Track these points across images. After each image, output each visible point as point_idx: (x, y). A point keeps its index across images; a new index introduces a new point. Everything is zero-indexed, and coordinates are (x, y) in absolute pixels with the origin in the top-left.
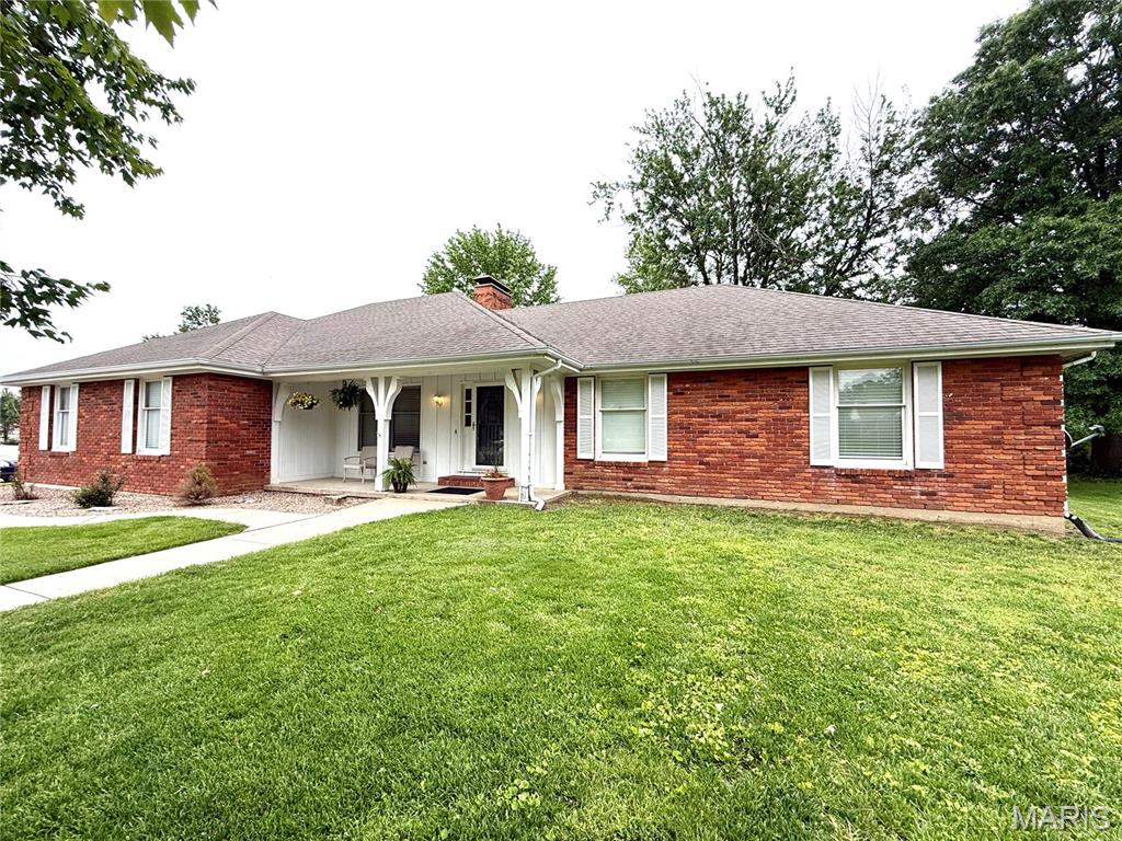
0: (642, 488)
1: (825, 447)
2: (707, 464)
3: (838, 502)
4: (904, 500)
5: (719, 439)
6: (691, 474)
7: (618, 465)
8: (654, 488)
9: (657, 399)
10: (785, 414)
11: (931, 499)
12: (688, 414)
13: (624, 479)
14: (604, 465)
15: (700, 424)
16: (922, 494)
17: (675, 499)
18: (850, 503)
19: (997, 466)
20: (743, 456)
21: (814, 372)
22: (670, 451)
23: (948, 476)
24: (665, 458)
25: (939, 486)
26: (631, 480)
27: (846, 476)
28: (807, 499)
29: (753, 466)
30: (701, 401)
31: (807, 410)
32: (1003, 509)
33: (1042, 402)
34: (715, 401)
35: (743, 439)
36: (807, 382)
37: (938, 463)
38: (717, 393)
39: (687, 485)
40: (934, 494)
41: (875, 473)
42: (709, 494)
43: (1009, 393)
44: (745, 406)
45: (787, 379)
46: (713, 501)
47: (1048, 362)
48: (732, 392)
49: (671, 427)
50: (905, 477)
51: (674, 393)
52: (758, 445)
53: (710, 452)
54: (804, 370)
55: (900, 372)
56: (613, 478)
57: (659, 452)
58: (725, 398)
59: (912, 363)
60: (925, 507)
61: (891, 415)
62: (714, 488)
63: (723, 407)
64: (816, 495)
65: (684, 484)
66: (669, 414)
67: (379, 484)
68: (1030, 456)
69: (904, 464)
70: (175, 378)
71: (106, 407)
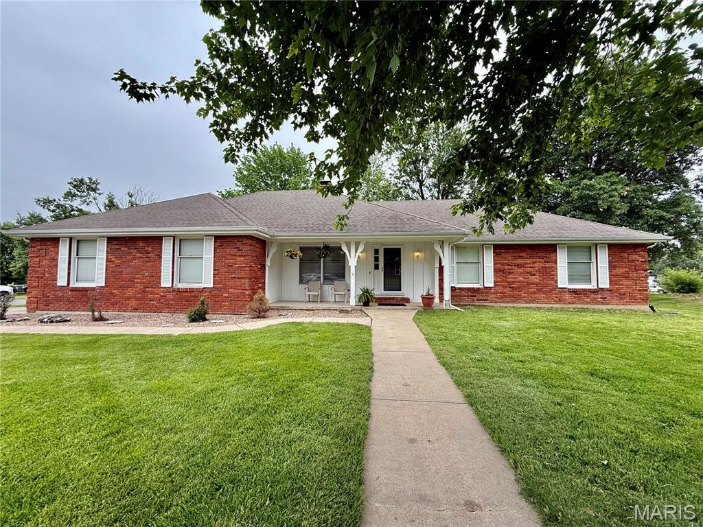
0: (480, 300)
1: (563, 281)
2: (512, 288)
3: (569, 303)
4: (594, 301)
5: (518, 276)
6: (505, 293)
7: (469, 289)
8: (487, 300)
9: (489, 258)
10: (547, 265)
11: (604, 301)
12: (503, 264)
13: (471, 296)
14: (460, 289)
15: (509, 269)
16: (601, 298)
17: (497, 305)
18: (573, 303)
19: (627, 286)
20: (528, 284)
21: (559, 247)
22: (495, 282)
23: (610, 290)
24: (492, 285)
25: (607, 295)
26: (475, 296)
27: (573, 292)
28: (557, 302)
29: (533, 288)
30: (509, 259)
31: (556, 263)
32: (629, 303)
33: (641, 261)
34: (515, 259)
35: (529, 276)
36: (556, 251)
37: (607, 286)
38: (518, 254)
39: (503, 298)
40: (605, 298)
41: (584, 290)
42: (513, 302)
43: (631, 258)
44: (529, 261)
45: (547, 250)
46: (515, 305)
47: (643, 246)
48: (524, 255)
49: (495, 270)
50: (595, 292)
51: (496, 254)
52: (535, 279)
53: (514, 282)
54: (555, 246)
55: (590, 248)
56: (465, 296)
57: (490, 283)
58: (521, 257)
59: (596, 245)
60: (602, 304)
61: (587, 265)
62: (515, 299)
63: (519, 261)
64: (560, 300)
65: (501, 298)
66: (494, 264)
67: (353, 301)
68: (637, 282)
69: (593, 286)
70: (217, 238)
71: (141, 255)
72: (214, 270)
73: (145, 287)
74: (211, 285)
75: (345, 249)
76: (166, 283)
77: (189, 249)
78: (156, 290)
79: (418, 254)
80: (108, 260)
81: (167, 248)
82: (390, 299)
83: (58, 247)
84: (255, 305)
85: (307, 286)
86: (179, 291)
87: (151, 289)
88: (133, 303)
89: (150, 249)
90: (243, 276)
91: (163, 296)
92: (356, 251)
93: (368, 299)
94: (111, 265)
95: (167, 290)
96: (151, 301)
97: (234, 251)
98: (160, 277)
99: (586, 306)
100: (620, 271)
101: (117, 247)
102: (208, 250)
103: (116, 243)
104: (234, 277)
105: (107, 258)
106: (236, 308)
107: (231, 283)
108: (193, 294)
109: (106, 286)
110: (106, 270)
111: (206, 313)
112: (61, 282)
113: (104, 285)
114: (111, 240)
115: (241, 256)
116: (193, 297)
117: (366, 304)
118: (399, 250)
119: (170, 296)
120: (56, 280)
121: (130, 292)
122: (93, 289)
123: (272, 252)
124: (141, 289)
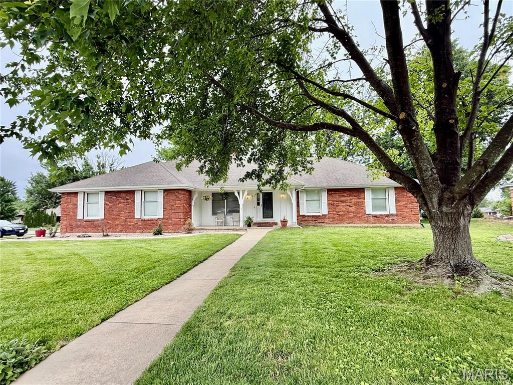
0: (320, 223)
1: (369, 210)
2: (339, 215)
3: (373, 223)
4: (387, 222)
5: (342, 208)
6: (335, 218)
7: (313, 216)
8: (324, 223)
9: (324, 196)
10: (359, 200)
11: (393, 221)
12: (333, 201)
13: (315, 220)
14: (308, 216)
15: (337, 203)
16: (391, 220)
17: (330, 225)
18: (375, 223)
19: (406, 212)
20: (348, 212)
21: (366, 190)
22: (328, 212)
23: (397, 215)
24: (327, 214)
25: (395, 217)
26: (317, 220)
27: (374, 216)
28: (365, 223)
29: (351, 215)
30: (336, 197)
31: (364, 199)
32: (408, 223)
34: (341, 197)
35: (348, 207)
36: (364, 192)
37: (394, 212)
38: (341, 195)
41: (381, 215)
42: (340, 223)
44: (348, 198)
45: (359, 191)
46: (341, 225)
48: (345, 195)
49: (328, 204)
50: (388, 216)
51: (329, 195)
52: (352, 209)
53: (339, 212)
54: (364, 189)
55: (385, 189)
56: (311, 220)
57: (325, 211)
58: (344, 196)
59: (388, 188)
60: (392, 223)
61: (384, 200)
62: (341, 222)
63: (343, 199)
64: (367, 222)
65: (333, 221)
66: (328, 201)
67: (242, 224)
68: (412, 209)
69: (386, 213)
70: (165, 190)
71: (123, 201)
72: (164, 208)
73: (126, 219)
74: (162, 217)
75: (236, 194)
76: (137, 216)
77: (149, 197)
78: (132, 220)
79: (283, 195)
80: (105, 204)
81: (138, 196)
82: (266, 223)
83: (77, 197)
84: (186, 226)
85: (216, 216)
86: (145, 220)
87: (129, 220)
88: (120, 228)
89: (128, 197)
90: (179, 211)
91: (136, 223)
92: (243, 195)
93: (250, 223)
94: (107, 207)
95: (138, 220)
96: (129, 226)
97: (174, 198)
98: (134, 213)
99: (382, 225)
100: (401, 203)
101: (111, 197)
102: (160, 197)
103: (109, 194)
104: (175, 212)
105: (105, 203)
106: (176, 228)
107: (173, 215)
108: (152, 222)
109: (105, 219)
110: (105, 210)
111: (161, 231)
112: (80, 217)
113: (103, 218)
114: (107, 193)
115: (178, 200)
117: (249, 225)
118: (271, 193)
119: (140, 223)
120: (77, 216)
121: (117, 222)
122: (98, 220)
123: (195, 197)
124: (124, 220)
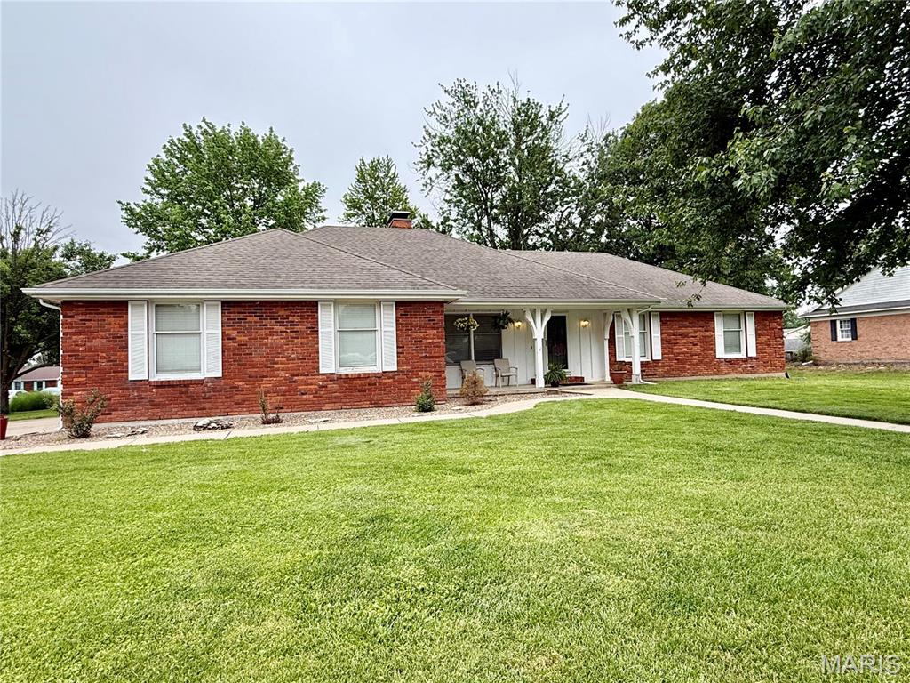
1: (721, 352)
2: (678, 360)
3: (726, 374)
4: (745, 371)
5: (682, 348)
6: (672, 366)
8: (655, 375)
9: (656, 326)
10: (707, 334)
11: (753, 370)
12: (669, 334)
15: (674, 339)
16: (750, 367)
17: (665, 379)
18: (729, 374)
19: (769, 354)
20: (692, 355)
21: (716, 315)
22: (662, 354)
23: (757, 359)
24: (660, 358)
25: (754, 363)
26: (644, 371)
27: (728, 362)
28: (716, 374)
29: (696, 359)
30: (674, 328)
31: (714, 332)
32: (771, 371)
33: (779, 329)
34: (680, 328)
35: (691, 346)
36: (714, 319)
37: (755, 354)
38: (680, 323)
39: (669, 374)
40: (753, 367)
41: (737, 359)
42: (679, 375)
43: (771, 325)
44: (690, 330)
45: (706, 317)
46: (681, 378)
47: (779, 314)
48: (687, 323)
49: (662, 341)
50: (745, 361)
51: (663, 323)
52: (697, 349)
53: (679, 354)
54: (712, 314)
55: (739, 315)
57: (657, 355)
58: (685, 326)
59: (745, 312)
60: (752, 372)
61: (738, 334)
62: (681, 372)
63: (683, 330)
64: (719, 372)
65: (668, 371)
66: (662, 334)
67: (541, 382)
68: (777, 350)
69: (742, 355)
70: (399, 303)
71: (283, 328)
72: (398, 347)
73: (293, 375)
74: (395, 368)
75: (530, 317)
76: (326, 366)
78: (310, 379)
79: (585, 323)
80: (226, 337)
81: (326, 316)
83: (124, 316)
87: (300, 378)
89: (296, 319)
90: (437, 355)
91: (322, 387)
94: (230, 344)
95: (330, 377)
96: (303, 394)
97: (423, 322)
98: (316, 360)
99: (739, 376)
100: (764, 339)
101: (242, 316)
102: (388, 319)
103: (237, 309)
104: (426, 356)
105: (224, 333)
108: (368, 381)
109: (225, 376)
110: (223, 352)
112: (136, 373)
113: (220, 375)
114: (227, 305)
115: (433, 328)
116: (369, 385)
117: (555, 384)
118: (564, 318)
119: (331, 385)
120: (127, 371)
121: (267, 384)
122: (199, 382)
124: (286, 379)
